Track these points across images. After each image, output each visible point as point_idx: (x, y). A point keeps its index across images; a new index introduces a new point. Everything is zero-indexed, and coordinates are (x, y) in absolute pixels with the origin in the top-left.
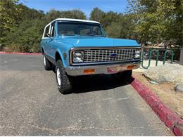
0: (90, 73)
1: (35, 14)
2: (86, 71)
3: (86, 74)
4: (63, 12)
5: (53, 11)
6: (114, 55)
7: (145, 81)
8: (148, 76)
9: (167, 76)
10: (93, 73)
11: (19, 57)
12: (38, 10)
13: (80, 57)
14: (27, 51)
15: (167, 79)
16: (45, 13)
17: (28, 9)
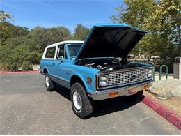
0: (114, 96)
1: (20, 31)
2: (111, 94)
3: (111, 97)
4: (49, 29)
5: (38, 28)
6: (134, 76)
8: (155, 92)
9: (173, 92)
10: (117, 96)
11: (10, 78)
12: (22, 27)
13: (104, 81)
14: (15, 69)
15: (175, 94)
16: (29, 29)
17: (13, 26)
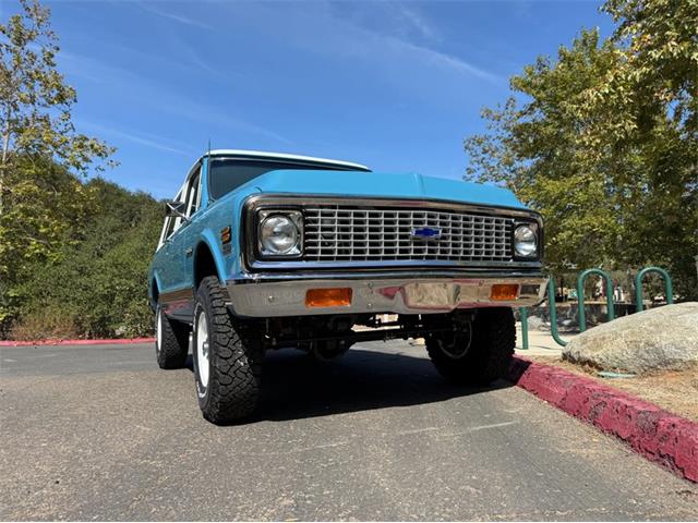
7: (578, 372)
